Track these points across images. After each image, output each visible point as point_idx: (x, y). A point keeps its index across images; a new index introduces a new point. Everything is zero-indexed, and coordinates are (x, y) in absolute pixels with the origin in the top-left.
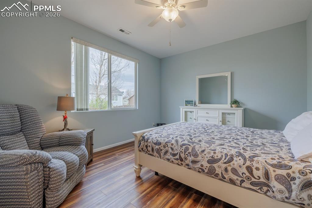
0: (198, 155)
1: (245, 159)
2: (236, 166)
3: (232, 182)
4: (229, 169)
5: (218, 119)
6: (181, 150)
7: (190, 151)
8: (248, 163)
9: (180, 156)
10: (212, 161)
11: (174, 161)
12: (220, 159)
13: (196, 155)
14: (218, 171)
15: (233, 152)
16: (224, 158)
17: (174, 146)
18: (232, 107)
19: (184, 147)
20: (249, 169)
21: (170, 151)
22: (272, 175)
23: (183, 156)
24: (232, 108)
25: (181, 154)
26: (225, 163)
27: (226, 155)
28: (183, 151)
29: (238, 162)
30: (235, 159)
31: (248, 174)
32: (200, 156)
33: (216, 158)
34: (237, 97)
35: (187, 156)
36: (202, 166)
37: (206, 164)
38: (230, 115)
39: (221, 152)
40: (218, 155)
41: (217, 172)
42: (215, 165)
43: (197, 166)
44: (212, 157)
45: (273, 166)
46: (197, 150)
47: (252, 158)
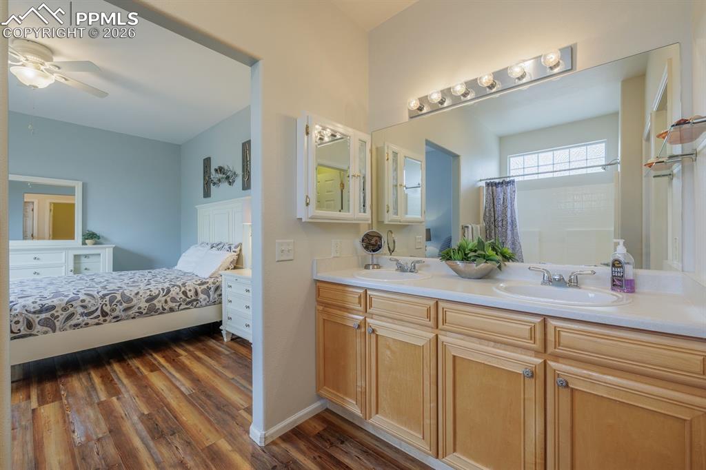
0: (132, 300)
1: (180, 287)
2: (174, 295)
3: (172, 310)
4: (169, 299)
5: (64, 268)
6: (104, 302)
7: (119, 298)
8: (183, 289)
9: (103, 311)
10: (151, 299)
11: (90, 322)
12: (159, 295)
13: (129, 300)
14: (159, 306)
15: (167, 285)
16: (162, 292)
17: (87, 302)
18: (86, 244)
19: (108, 298)
20: (185, 293)
21: (80, 310)
22: (199, 291)
23: (107, 309)
24: (84, 246)
25: (105, 308)
26: (165, 296)
27: (163, 289)
28: (107, 303)
29: (174, 291)
30: (172, 289)
31: (184, 297)
32: (135, 299)
33: (154, 295)
34: (93, 227)
35: (114, 306)
36: (140, 308)
37: (144, 305)
38: (88, 257)
39: (157, 289)
40: (155, 292)
41: (157, 307)
42: (155, 302)
43: (134, 311)
44: (150, 295)
45: (199, 285)
46: (128, 295)
47: (184, 285)
